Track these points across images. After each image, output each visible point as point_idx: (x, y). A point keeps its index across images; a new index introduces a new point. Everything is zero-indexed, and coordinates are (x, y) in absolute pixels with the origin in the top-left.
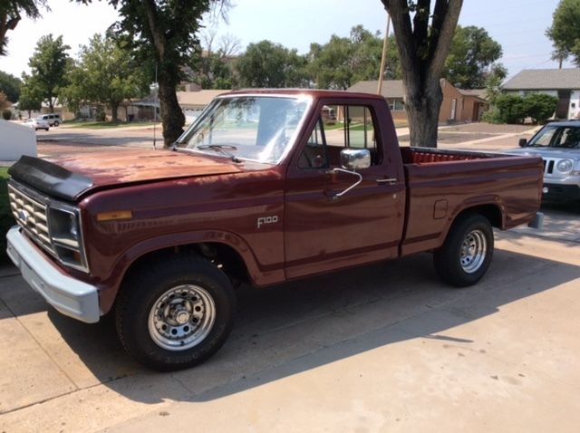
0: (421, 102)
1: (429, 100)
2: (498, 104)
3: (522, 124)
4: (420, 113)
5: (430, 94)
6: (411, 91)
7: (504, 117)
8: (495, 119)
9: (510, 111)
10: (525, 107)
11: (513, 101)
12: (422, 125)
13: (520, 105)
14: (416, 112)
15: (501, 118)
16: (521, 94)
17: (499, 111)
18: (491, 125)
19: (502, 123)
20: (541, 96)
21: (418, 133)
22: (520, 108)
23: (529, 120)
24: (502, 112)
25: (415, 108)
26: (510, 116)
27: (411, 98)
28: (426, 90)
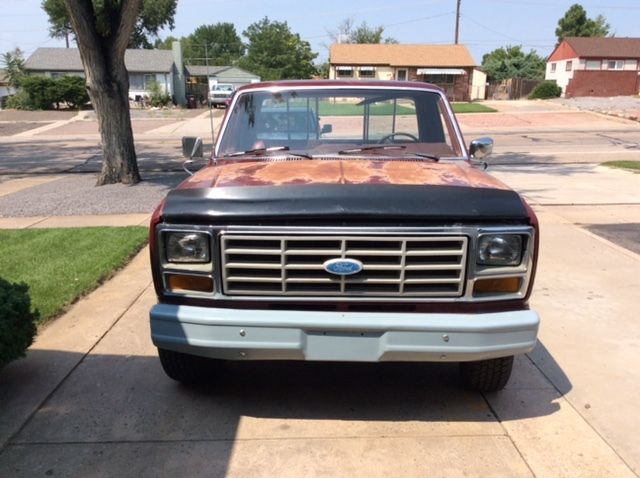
0: (112, 87)
1: (119, 85)
2: (25, 86)
3: (58, 109)
4: (113, 101)
5: (119, 78)
6: (97, 74)
7: (37, 103)
8: (24, 104)
9: (43, 94)
10: (60, 91)
11: (44, 84)
12: (118, 114)
13: (54, 88)
14: (107, 100)
15: (33, 104)
16: (48, 76)
17: (28, 95)
18: (20, 112)
19: (36, 109)
20: (74, 78)
21: (114, 123)
22: (54, 92)
23: (64, 105)
24: (32, 97)
25: (106, 95)
26: (44, 100)
27: (98, 82)
28: (114, 73)
